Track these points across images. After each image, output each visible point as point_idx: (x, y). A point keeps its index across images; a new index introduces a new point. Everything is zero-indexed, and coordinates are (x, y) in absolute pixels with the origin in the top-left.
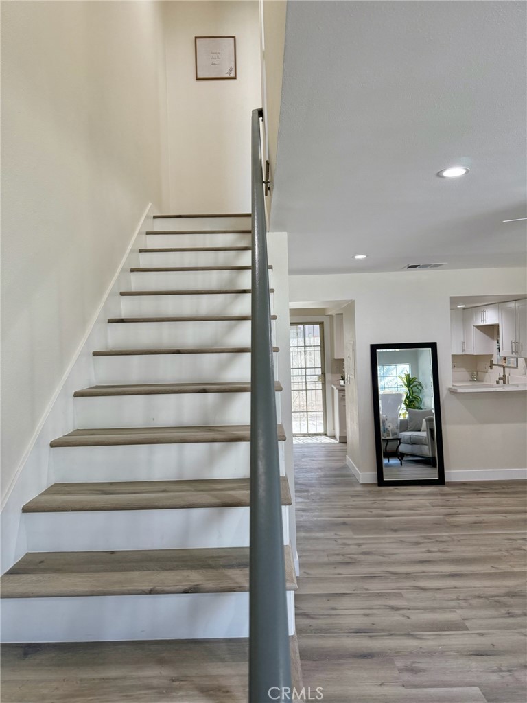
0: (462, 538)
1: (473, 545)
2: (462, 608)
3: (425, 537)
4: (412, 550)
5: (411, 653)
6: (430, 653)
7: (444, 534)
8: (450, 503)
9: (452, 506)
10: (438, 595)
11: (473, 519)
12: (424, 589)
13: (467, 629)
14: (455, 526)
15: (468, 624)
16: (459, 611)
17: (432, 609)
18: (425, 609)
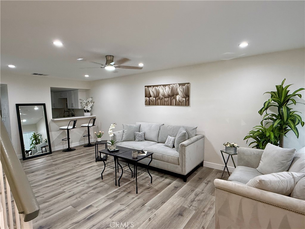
0: (59, 167)
1: (63, 168)
2: (63, 187)
3: (46, 171)
4: (42, 176)
5: (46, 207)
6: (54, 204)
7: (54, 168)
8: (54, 158)
9: (54, 159)
10: (54, 186)
11: (63, 160)
12: (48, 187)
13: (65, 192)
14: (56, 165)
15: (65, 191)
16: (62, 188)
17: (53, 191)
18: (50, 192)
